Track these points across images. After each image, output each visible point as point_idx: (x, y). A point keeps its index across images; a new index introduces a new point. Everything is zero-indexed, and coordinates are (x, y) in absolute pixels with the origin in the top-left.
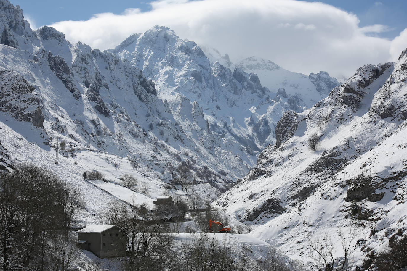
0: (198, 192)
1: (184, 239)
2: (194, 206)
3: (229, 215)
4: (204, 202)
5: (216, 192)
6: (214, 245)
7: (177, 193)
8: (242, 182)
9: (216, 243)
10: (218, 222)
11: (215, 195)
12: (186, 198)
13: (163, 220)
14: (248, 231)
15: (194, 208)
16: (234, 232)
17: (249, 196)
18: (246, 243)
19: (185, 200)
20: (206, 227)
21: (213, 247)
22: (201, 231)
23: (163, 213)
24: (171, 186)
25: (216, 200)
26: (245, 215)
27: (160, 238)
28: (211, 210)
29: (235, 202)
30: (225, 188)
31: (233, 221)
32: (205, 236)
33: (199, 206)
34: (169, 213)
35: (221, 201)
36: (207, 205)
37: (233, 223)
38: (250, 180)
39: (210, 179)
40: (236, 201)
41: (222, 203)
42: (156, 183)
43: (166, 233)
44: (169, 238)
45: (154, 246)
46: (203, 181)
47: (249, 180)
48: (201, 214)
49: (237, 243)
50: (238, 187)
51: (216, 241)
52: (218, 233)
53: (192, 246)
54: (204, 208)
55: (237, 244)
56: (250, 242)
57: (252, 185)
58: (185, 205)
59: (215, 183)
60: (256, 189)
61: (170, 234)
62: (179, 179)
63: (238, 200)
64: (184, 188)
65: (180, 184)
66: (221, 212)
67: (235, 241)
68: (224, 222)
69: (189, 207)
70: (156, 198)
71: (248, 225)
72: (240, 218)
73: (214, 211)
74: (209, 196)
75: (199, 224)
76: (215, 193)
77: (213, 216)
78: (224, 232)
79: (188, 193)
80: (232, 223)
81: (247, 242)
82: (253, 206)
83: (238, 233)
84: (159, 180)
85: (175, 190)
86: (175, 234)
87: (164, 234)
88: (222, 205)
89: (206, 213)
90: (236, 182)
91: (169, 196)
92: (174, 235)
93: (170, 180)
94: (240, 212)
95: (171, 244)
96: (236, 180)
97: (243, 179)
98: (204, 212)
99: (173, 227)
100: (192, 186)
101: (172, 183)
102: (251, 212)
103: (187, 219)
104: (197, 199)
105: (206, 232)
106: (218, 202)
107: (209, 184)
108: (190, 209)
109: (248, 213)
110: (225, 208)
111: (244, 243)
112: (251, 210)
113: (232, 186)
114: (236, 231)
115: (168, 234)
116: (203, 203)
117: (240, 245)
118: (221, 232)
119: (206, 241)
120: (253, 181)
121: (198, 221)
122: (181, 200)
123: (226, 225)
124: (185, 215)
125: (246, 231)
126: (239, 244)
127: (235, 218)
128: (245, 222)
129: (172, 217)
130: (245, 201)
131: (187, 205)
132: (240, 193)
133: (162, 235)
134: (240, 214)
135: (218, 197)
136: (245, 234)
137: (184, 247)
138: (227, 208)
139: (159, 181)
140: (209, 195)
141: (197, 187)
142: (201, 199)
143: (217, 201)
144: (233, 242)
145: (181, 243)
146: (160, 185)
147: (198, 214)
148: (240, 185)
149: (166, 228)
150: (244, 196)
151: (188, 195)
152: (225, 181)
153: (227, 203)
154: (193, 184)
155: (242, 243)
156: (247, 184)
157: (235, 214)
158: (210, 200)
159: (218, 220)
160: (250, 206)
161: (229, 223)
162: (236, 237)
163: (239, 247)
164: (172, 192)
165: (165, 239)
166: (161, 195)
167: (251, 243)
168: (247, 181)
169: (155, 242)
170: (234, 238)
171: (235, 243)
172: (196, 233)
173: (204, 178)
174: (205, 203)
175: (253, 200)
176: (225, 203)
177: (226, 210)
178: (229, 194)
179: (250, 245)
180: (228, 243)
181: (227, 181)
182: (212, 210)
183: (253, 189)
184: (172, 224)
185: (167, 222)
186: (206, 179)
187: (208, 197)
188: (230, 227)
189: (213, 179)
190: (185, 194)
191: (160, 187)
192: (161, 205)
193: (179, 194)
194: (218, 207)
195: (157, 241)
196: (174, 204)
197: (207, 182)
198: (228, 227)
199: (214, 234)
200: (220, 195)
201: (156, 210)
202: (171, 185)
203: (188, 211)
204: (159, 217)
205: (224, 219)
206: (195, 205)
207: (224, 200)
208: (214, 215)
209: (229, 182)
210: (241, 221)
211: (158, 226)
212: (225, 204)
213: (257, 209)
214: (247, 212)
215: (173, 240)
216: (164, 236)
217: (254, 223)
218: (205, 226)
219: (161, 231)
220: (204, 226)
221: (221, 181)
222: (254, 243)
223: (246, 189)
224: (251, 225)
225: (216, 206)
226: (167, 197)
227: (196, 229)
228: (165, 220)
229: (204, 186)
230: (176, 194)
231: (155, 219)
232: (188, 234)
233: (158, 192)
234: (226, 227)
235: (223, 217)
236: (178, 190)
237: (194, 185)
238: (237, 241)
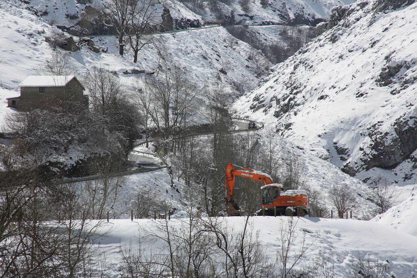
0: (182, 62)
1: (130, 240)
2: (167, 114)
3: (301, 146)
4: (205, 99)
5: (250, 58)
6: (247, 263)
7: (99, 64)
8: (352, 18)
9: (253, 253)
10: (260, 173)
11: (246, 72)
12: (136, 85)
13: (49, 170)
14: (375, 207)
15: (167, 120)
16: (322, 210)
17: (377, 72)
18: (371, 253)
19: (130, 93)
20: (213, 193)
21: (241, 270)
22: (195, 210)
23: (46, 142)
24: (76, 39)
25: (250, 89)
26: (362, 146)
27: (35, 238)
28: (231, 129)
29: (322, 98)
30: (285, 45)
31: (316, 170)
32: (212, 228)
33: (184, 115)
34: (70, 142)
35: (271, 94)
36: (217, 109)
37: (317, 177)
38: (384, 9)
39: (226, 9)
40: (326, 92)
41: (274, 103)
42: (15, 27)
43: (60, 219)
44: (70, 240)
45: (12, 272)
46: (199, 17)
47: (381, 10)
48: (192, 145)
49: (332, 254)
50: (334, 39)
51: (251, 246)
52: (260, 214)
53: (159, 268)
54: (205, 122)
55: (335, 258)
56: (386, 252)
57: (390, 31)
58: (131, 109)
59: (246, 26)
60: (405, 44)
61: (77, 224)
62: (108, 11)
63: (337, 89)
64: (127, 47)
65: (111, 32)
66: (270, 136)
67: (326, 245)
68: (282, 172)
69: (147, 118)
70: (16, 85)
71: (375, 184)
72: (343, 159)
73: (244, 134)
74: (222, 76)
75: (188, 183)
76: (246, 63)
77: (242, 153)
78: (281, 211)
79: (144, 66)
80: (311, 176)
81: (376, 250)
82: (394, 109)
83: (336, 213)
84: (25, 13)
85: (92, 54)
86: (95, 222)
87: (52, 224)
88: (272, 111)
89: (211, 142)
90: (328, 18)
91: (70, 78)
92: (91, 225)
93: (72, 13)
94: (343, 135)
95: (78, 260)
96: (327, 13)
97: (354, 5)
98: (204, 138)
99: (86, 194)
100: (156, 36)
101: (78, 28)
102: (387, 134)
103: (140, 165)
104: (178, 87)
105: (212, 214)
106: (256, 99)
107: (221, 28)
108: (151, 124)
109: (374, 137)
110: (284, 120)
111: (359, 255)
112: (385, 128)
113: (311, 36)
114: (330, 206)
115: (68, 222)
116: (201, 102)
117: (346, 261)
118: (270, 213)
119: (216, 247)
120: (394, 14)
121: (184, 172)
122: (117, 91)
123: (289, 183)
124: (131, 147)
125: (366, 207)
126: (341, 257)
127: (326, 159)
128: (364, 174)
129: (82, 156)
130: (362, 90)
131: (140, 111)
132: (341, 62)
133: (45, 229)
134: (343, 141)
135: (256, 81)
136: (366, 219)
137: (131, 270)
138: (293, 119)
139: (28, 18)
140: (223, 71)
141: (175, 41)
142: (194, 87)
143: (253, 96)
144: (317, 252)
145: (119, 256)
146: (31, 35)
147: (183, 145)
148: (344, 31)
149: (58, 199)
150: (357, 71)
151: (143, 72)
152: (283, 16)
153: (291, 99)
154: (163, 31)
155: (353, 252)
156: (371, 24)
157: (324, 142)
158: (228, 90)
159: (260, 166)
160: (384, 111)
161: (301, 179)
162: (328, 232)
163: (342, 269)
164: (80, 60)
165: (55, 242)
166: (37, 72)
167: (389, 254)
168: (369, 16)
169: (17, 254)
170: (323, 235)
171: (327, 255)
172: (177, 217)
173: (201, 7)
174: (207, 102)
175: (397, 86)
176: (286, 101)
177: (288, 126)
178: (301, 68)
179: (385, 263)
180: (299, 253)
181: (292, 16)
182: (237, 128)
183: (395, 45)
184: (84, 184)
185: (65, 179)
186: (211, 10)
187: (219, 78)
188: (304, 192)
189: (239, 10)
190: (129, 68)
191: (32, 40)
192: (38, 111)
193: (106, 68)
194: (258, 116)
195: (23, 253)
196: (91, 106)
197: (215, 20)
198: (300, 191)
199: (242, 219)
200: (267, 69)
201: (17, 133)
202: (75, 33)
203: (144, 132)
204: (30, 158)
205: (280, 162)
206: (170, 111)
207: (281, 91)
208: (244, 148)
209: (299, 20)
210: (347, 170)
211: (26, 192)
212: (285, 105)
213: (411, 123)
214: (370, 135)
215: (88, 246)
216: (52, 230)
217: (400, 179)
218: (209, 190)
219: (41, 211)
220: (205, 188)
221: (267, 15)
222: (403, 254)
223: (367, 46)
224: (387, 184)
225: (249, 113)
226: (61, 81)
227: (174, 203)
228: (55, 170)
229: (202, 36)
230: (95, 68)
231: (17, 166)
232: (144, 222)
233: (25, 60)
234: (289, 192)
235: (278, 156)
236: (103, 55)
237: (167, 35)
238: (334, 245)
